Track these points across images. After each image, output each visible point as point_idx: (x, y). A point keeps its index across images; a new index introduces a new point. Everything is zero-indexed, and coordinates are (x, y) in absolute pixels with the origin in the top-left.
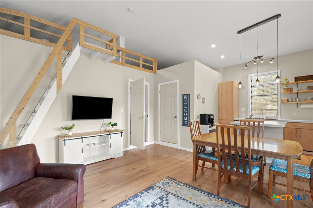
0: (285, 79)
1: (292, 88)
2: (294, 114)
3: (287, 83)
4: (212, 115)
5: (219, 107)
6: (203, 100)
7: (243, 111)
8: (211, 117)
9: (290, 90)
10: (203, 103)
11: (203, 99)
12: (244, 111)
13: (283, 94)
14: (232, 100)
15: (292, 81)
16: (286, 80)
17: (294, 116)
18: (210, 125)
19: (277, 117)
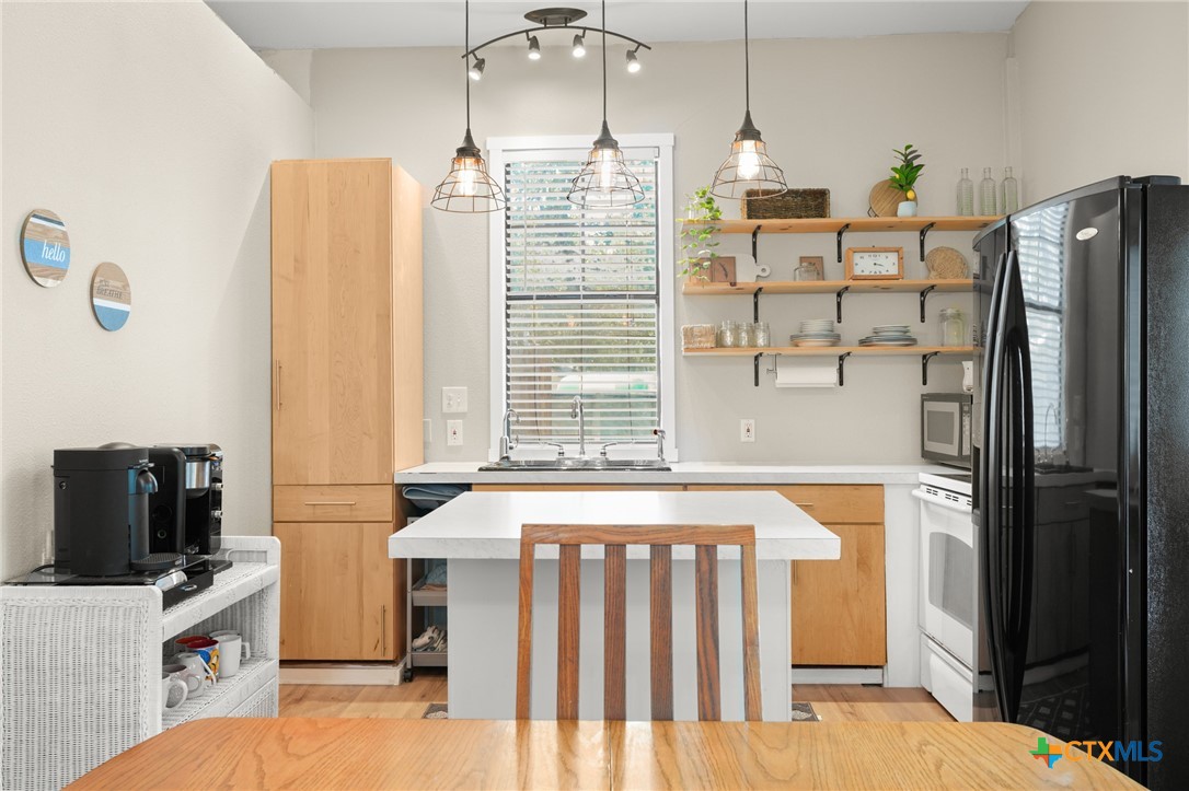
0: (704, 193)
1: (734, 258)
2: (743, 424)
3: (713, 226)
4: (201, 455)
5: (275, 369)
6: (105, 293)
7: (454, 409)
8: (194, 477)
9: (722, 268)
10: (107, 321)
11: (106, 283)
12: (464, 408)
13: (685, 294)
14: (385, 317)
15: (733, 212)
16: (710, 201)
17: (743, 437)
18: (176, 578)
19: (661, 450)
